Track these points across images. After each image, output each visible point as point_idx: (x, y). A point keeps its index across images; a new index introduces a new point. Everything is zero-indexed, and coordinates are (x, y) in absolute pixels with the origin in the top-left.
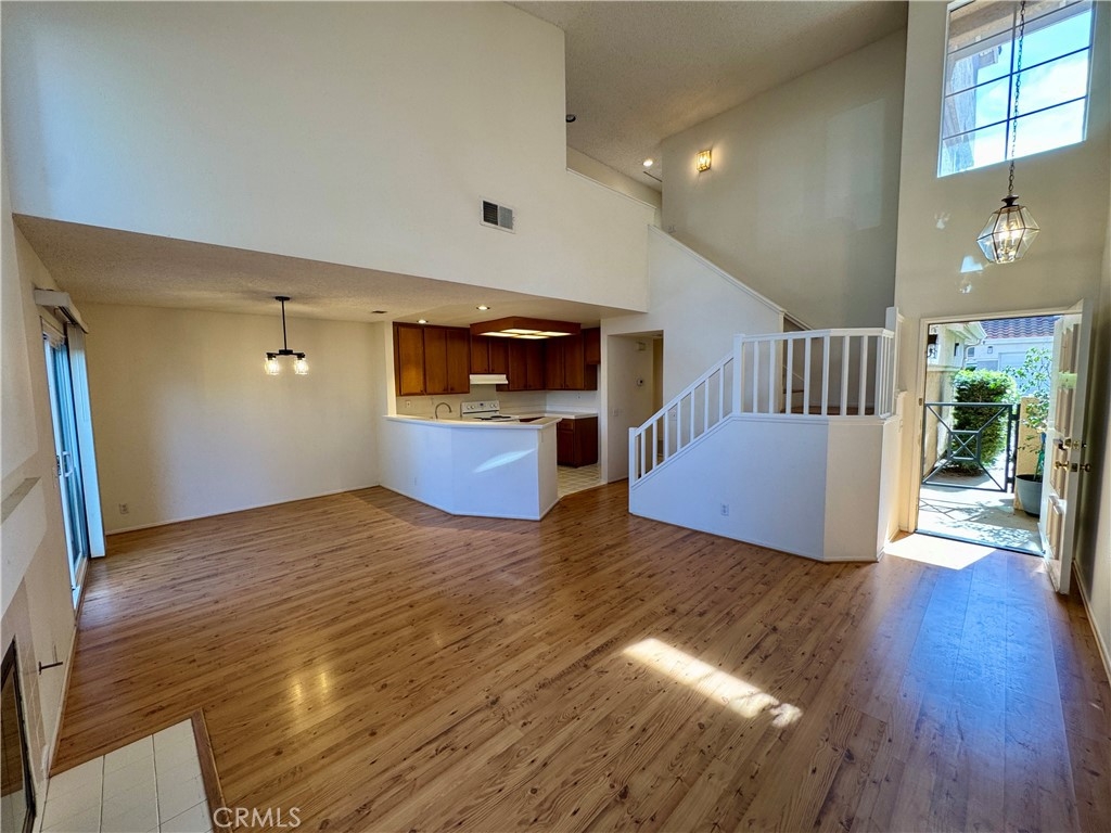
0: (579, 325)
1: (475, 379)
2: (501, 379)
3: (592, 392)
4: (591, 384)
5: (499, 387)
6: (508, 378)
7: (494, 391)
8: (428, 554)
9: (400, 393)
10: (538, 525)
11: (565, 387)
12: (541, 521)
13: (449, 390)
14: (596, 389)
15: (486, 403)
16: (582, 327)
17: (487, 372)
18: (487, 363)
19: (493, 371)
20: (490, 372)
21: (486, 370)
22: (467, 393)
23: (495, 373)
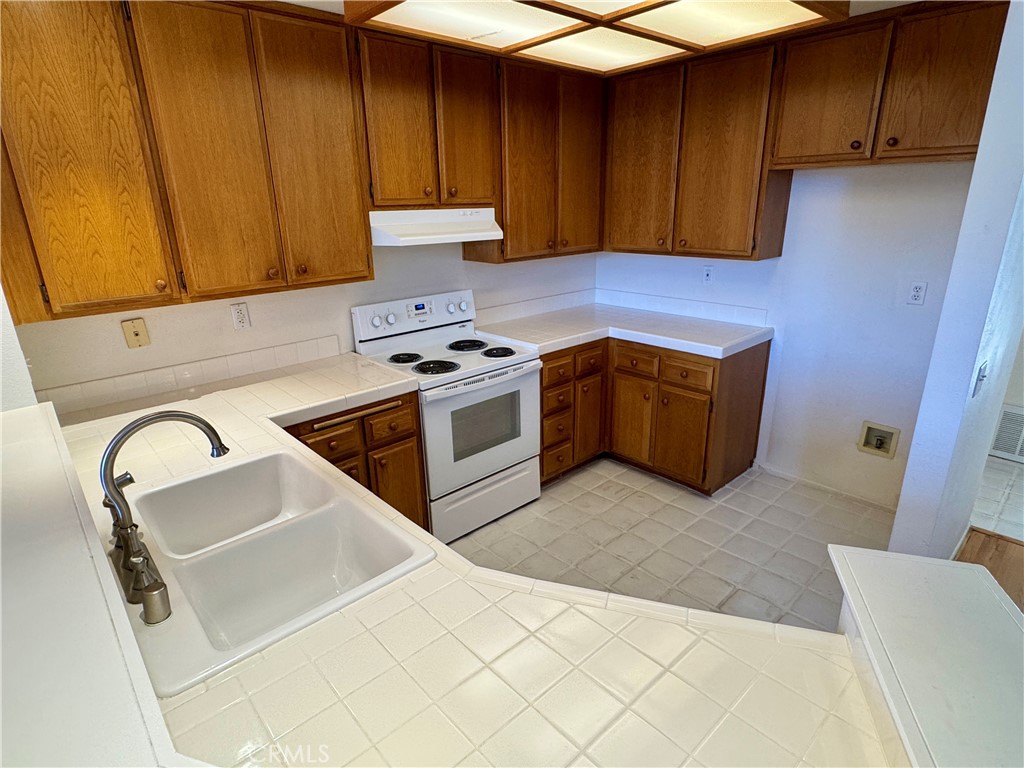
1: (391, 228)
2: (481, 225)
5: (473, 251)
6: (501, 221)
9: (44, 303)
11: (674, 244)
13: (291, 275)
14: (780, 255)
15: (433, 302)
17: (433, 199)
18: (429, 165)
19: (451, 195)
20: (439, 197)
21: (427, 194)
22: (364, 278)
23: (459, 201)
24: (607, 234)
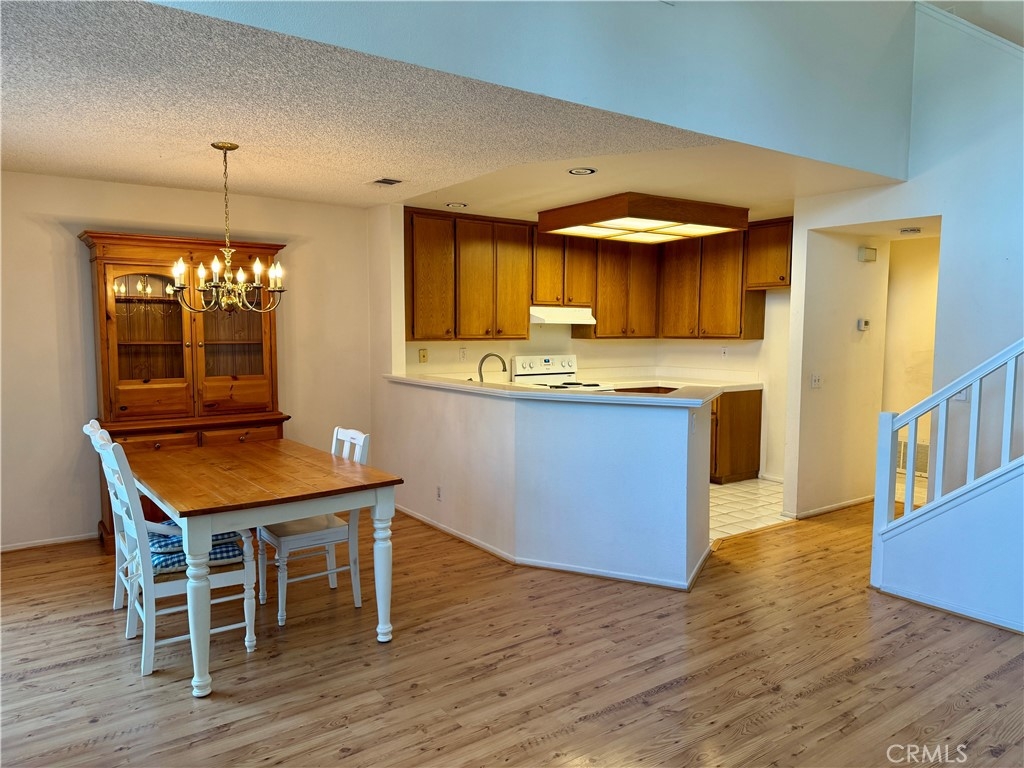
0: (744, 212)
1: (541, 314)
2: (584, 316)
3: (752, 344)
4: (753, 328)
5: (578, 331)
6: (595, 315)
7: (566, 338)
8: (482, 649)
9: (412, 334)
10: (682, 597)
11: (699, 334)
12: (688, 591)
13: (495, 333)
14: (762, 338)
15: (556, 359)
16: (753, 217)
17: (560, 302)
18: (561, 286)
19: (570, 300)
20: (565, 302)
21: (558, 299)
22: (524, 339)
23: (573, 304)
24: (660, 329)
